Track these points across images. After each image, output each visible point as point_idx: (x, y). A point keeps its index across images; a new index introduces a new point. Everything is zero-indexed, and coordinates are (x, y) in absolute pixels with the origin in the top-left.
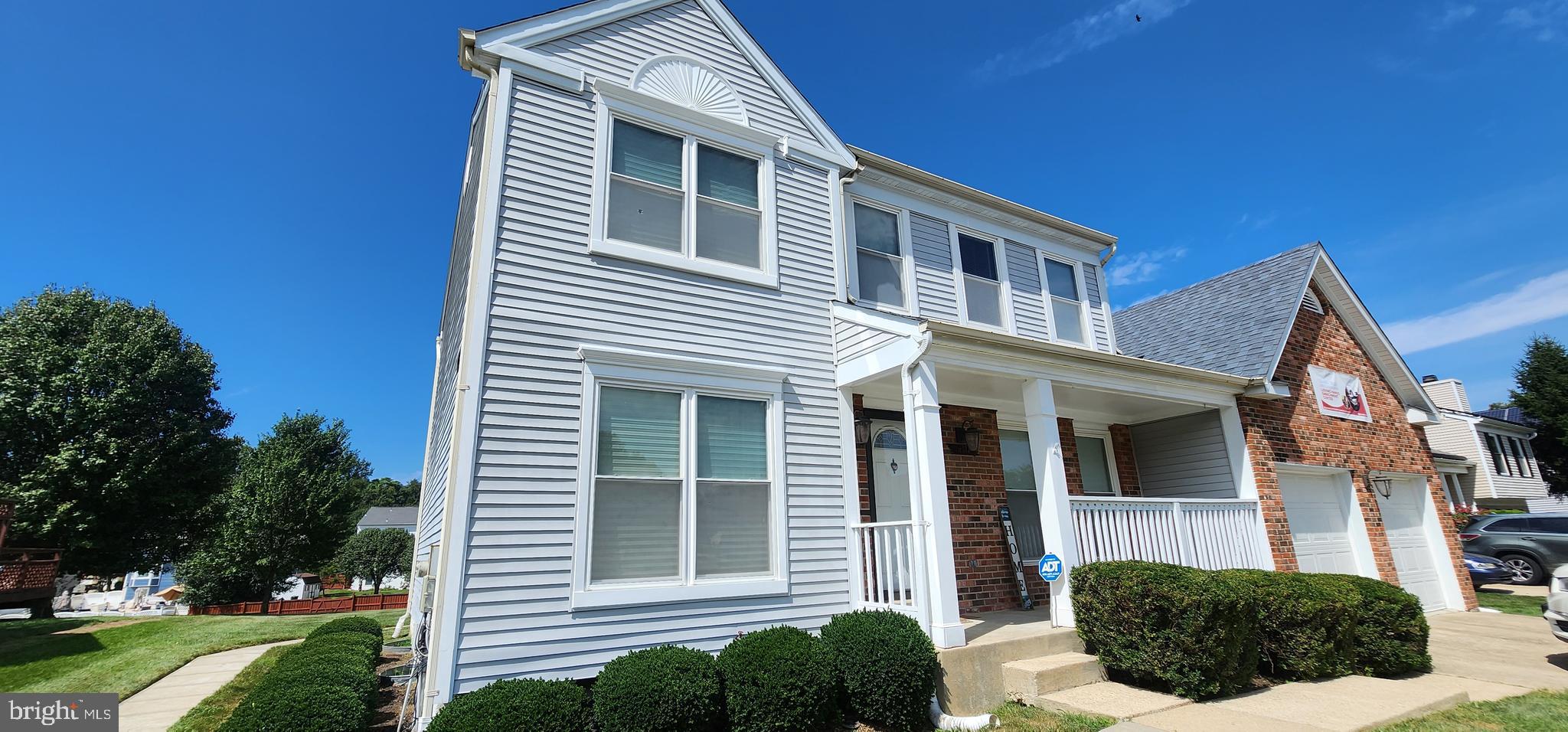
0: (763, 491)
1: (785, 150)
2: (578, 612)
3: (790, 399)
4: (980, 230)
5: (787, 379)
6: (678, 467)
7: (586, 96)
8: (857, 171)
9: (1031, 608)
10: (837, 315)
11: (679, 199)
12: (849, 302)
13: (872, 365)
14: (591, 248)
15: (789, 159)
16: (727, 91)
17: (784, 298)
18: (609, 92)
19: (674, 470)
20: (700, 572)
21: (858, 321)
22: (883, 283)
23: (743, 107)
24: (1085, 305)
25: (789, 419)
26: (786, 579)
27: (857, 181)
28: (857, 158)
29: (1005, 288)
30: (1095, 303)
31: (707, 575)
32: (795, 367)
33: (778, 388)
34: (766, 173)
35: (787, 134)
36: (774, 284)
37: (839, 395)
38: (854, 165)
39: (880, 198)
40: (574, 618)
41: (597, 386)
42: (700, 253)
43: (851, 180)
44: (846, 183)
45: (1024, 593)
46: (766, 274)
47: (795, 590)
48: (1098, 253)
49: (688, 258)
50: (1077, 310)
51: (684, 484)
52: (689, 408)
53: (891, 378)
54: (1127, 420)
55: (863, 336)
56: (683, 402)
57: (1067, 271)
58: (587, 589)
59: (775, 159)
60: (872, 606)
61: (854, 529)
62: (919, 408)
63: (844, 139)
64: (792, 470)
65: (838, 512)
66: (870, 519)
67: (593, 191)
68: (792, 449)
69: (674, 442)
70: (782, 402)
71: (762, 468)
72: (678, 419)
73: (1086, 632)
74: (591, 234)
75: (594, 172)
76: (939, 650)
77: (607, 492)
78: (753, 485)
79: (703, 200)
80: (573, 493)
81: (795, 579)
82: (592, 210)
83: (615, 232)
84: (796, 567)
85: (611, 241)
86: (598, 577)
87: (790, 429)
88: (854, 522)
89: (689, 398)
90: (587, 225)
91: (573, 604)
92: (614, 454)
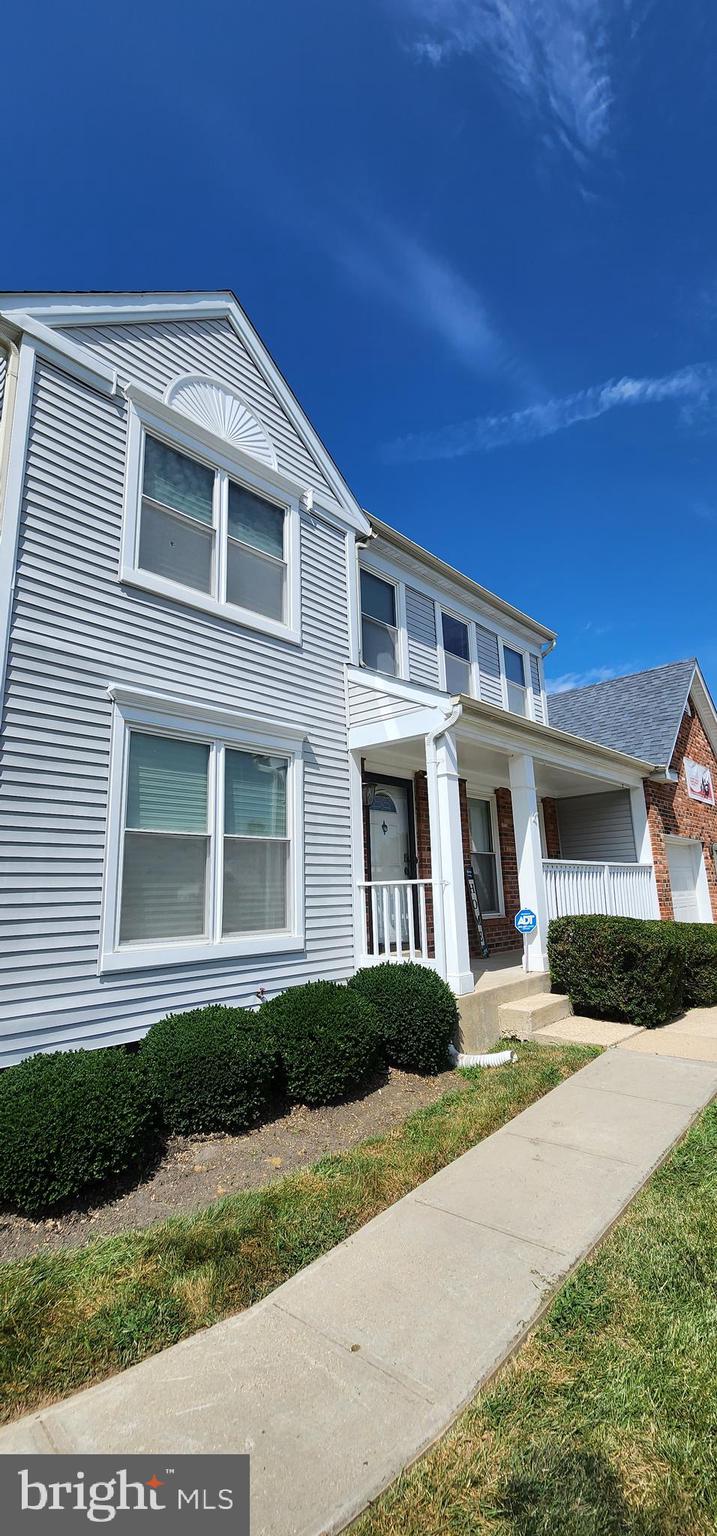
0: (285, 846)
1: (309, 505)
2: (107, 976)
3: (310, 760)
4: (461, 613)
5: (307, 738)
6: (205, 822)
7: (116, 401)
8: (371, 538)
10: (351, 679)
11: (211, 535)
12: (360, 666)
13: (391, 731)
14: (122, 577)
15: (312, 514)
16: (257, 429)
17: (305, 655)
18: (145, 404)
19: (202, 826)
20: (226, 930)
21: (377, 687)
22: (384, 652)
23: (273, 451)
24: (530, 691)
25: (308, 778)
26: (302, 936)
27: (370, 547)
28: (371, 525)
29: (475, 668)
30: (537, 691)
31: (233, 933)
32: (313, 726)
33: (298, 747)
34: (291, 523)
35: (312, 488)
36: (298, 641)
37: (350, 757)
38: (369, 532)
39: (385, 571)
40: (102, 981)
41: (127, 731)
42: (230, 599)
43: (365, 546)
44: (360, 548)
45: (483, 943)
46: (289, 628)
47: (310, 946)
48: (540, 646)
49: (216, 601)
50: (523, 694)
51: (212, 839)
52: (217, 761)
53: (415, 745)
54: (556, 794)
55: (381, 703)
56: (212, 754)
57: (518, 659)
58: (116, 949)
59: (301, 511)
60: (375, 960)
61: (359, 887)
62: (443, 775)
63: (361, 504)
64: (309, 829)
65: (346, 871)
66: (368, 878)
67: (124, 512)
68: (309, 808)
69: (202, 796)
70: (301, 761)
71: (282, 827)
72: (206, 772)
73: (559, 976)
74: (122, 562)
75: (125, 491)
76: (457, 997)
77: (136, 846)
78: (274, 843)
79: (232, 542)
80: (103, 847)
81: (311, 935)
82: (123, 534)
83: (146, 562)
84: (310, 924)
85: (142, 572)
86: (125, 937)
87: (308, 788)
88: (360, 880)
89: (218, 751)
90: (118, 550)
91: (103, 966)
92: (142, 806)
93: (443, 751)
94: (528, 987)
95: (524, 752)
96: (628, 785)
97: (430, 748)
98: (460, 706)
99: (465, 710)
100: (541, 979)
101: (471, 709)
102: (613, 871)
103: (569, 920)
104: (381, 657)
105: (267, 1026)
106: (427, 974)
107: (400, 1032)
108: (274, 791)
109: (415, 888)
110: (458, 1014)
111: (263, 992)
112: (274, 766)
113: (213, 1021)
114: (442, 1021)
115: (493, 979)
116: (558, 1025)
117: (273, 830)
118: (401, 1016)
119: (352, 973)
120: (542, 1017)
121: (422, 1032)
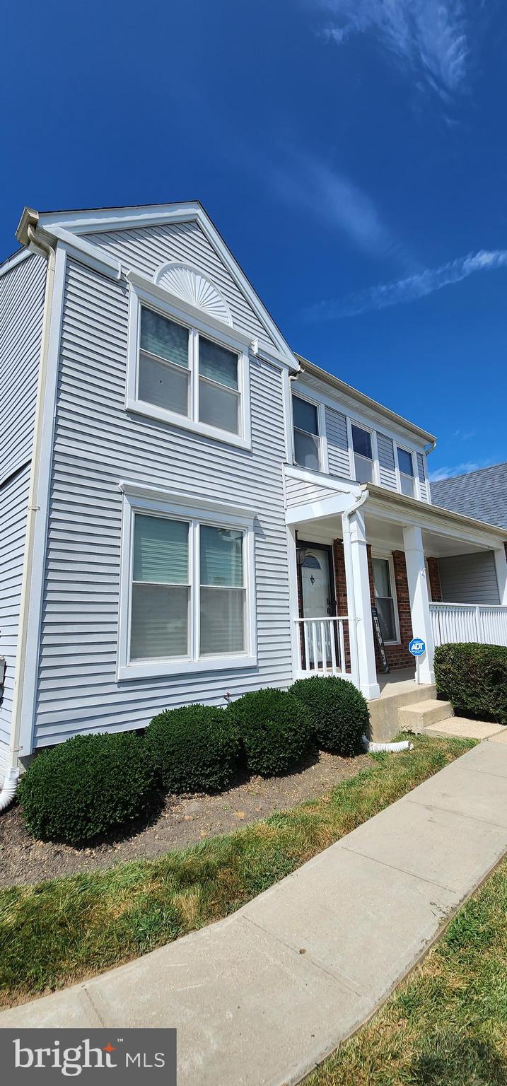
0: (242, 593)
1: (256, 350)
2: (123, 683)
4: (365, 424)
5: (256, 517)
6: (187, 576)
7: (121, 284)
8: (300, 372)
9: (389, 672)
10: (287, 474)
11: (187, 374)
12: (294, 464)
13: (318, 510)
14: (127, 406)
15: (258, 357)
16: (218, 298)
17: (254, 458)
18: (141, 285)
19: (185, 579)
20: (202, 652)
21: (306, 479)
22: (309, 454)
23: (229, 314)
24: (417, 480)
25: (258, 545)
26: (256, 656)
27: (299, 379)
28: (300, 363)
29: (376, 464)
30: (422, 480)
31: (206, 654)
32: (261, 508)
33: (250, 523)
34: (243, 364)
35: (257, 338)
36: (248, 447)
37: (287, 529)
38: (298, 368)
39: (310, 396)
40: (119, 687)
41: (133, 514)
42: (201, 420)
43: (295, 378)
44: (292, 380)
45: (385, 663)
46: (243, 439)
47: (261, 664)
48: (424, 447)
49: (192, 421)
50: (412, 483)
51: (192, 588)
52: (194, 533)
53: (334, 521)
54: (437, 555)
55: (309, 490)
56: (191, 529)
57: (408, 457)
58: (128, 664)
59: (250, 355)
60: (307, 674)
61: (295, 622)
62: (355, 542)
63: (293, 347)
64: (259, 581)
65: (286, 610)
66: (302, 615)
67: (128, 361)
68: (258, 566)
69: (184, 558)
70: (253, 533)
71: (240, 579)
72: (187, 541)
73: (443, 687)
74: (127, 395)
75: (128, 346)
76: (367, 701)
77: (140, 592)
78: (234, 591)
79: (202, 379)
80: (118, 594)
81: (261, 656)
82: (128, 376)
83: (143, 396)
84: (261, 648)
85: (141, 403)
86: (134, 656)
87: (258, 552)
88: (295, 617)
89: (195, 526)
90: (124, 388)
91: (119, 677)
92: (143, 565)
93: (355, 524)
94: (420, 695)
95: (415, 524)
96: (493, 548)
97: (345, 522)
98: (367, 491)
99: (370, 494)
100: (429, 689)
101: (376, 494)
102: (483, 611)
103: (449, 647)
104: (309, 458)
105: (232, 720)
106: (345, 685)
107: (327, 726)
108: (234, 554)
109: (335, 622)
110: (369, 714)
111: (229, 695)
112: (233, 537)
113: (194, 716)
114: (357, 718)
115: (394, 689)
116: (444, 723)
117: (233, 582)
118: (328, 714)
119: (291, 683)
120: (431, 717)
121: (343, 726)
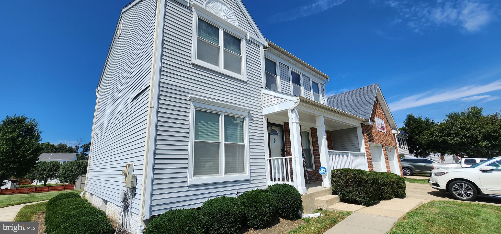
0: (243, 146)
1: (248, 37)
2: (190, 186)
3: (251, 118)
4: (298, 71)
5: (249, 111)
6: (219, 138)
7: (189, 8)
8: (268, 47)
9: (310, 183)
10: (263, 92)
11: (218, 48)
12: (266, 88)
13: (277, 109)
14: (192, 62)
15: (249, 40)
16: (232, 15)
17: (248, 85)
18: (198, 9)
19: (217, 139)
20: (226, 173)
21: (271, 94)
22: (272, 83)
23: (237, 21)
24: (321, 96)
25: (250, 124)
26: (250, 175)
27: (268, 50)
28: (268, 43)
29: (302, 88)
30: (323, 96)
31: (227, 174)
32: (251, 108)
33: (247, 114)
34: (243, 43)
35: (249, 32)
36: (246, 80)
37: (263, 117)
38: (267, 45)
39: (273, 58)
40: (188, 188)
41: (195, 110)
42: (225, 68)
43: (266, 50)
44: (265, 51)
45: (308, 179)
46: (243, 76)
47: (252, 178)
48: (324, 81)
49: (221, 69)
50: (319, 97)
51: (221, 143)
52: (222, 119)
53: (285, 113)
54: (331, 130)
55: (273, 99)
56: (220, 117)
57: (317, 85)
58: (192, 178)
59: (246, 40)
60: (273, 183)
61: (267, 159)
62: (294, 122)
63: (265, 36)
64: (251, 140)
65: (263, 154)
66: (270, 157)
67: (192, 42)
68: (251, 134)
69: (217, 130)
70: (248, 119)
71: (242, 140)
72: (219, 122)
73: (335, 189)
74: (192, 57)
75: (193, 35)
76: (301, 195)
77: (198, 146)
78: (239, 145)
79: (225, 50)
80: (188, 146)
81: (252, 175)
82: (192, 49)
83: (199, 57)
84: (252, 171)
85: (198, 60)
86: (195, 174)
87: (250, 127)
88: (267, 157)
89: (222, 116)
90: (191, 54)
91: (188, 184)
92: (199, 133)
93: (294, 114)
94: (325, 192)
95: (321, 115)
96: (355, 126)
97: (290, 114)
98: (300, 99)
99: (301, 101)
100: (329, 190)
101: (304, 101)
102: (352, 154)
103: (338, 170)
104: (272, 85)
105: (240, 203)
106: (291, 187)
107: (283, 206)
108: (239, 128)
109: (286, 160)
110: (302, 201)
111: (238, 193)
112: (238, 121)
113: (223, 200)
114: (297, 202)
115: (313, 190)
116: (336, 205)
117: (239, 141)
118: (283, 200)
119: (266, 188)
120: (330, 202)
121: (290, 206)
